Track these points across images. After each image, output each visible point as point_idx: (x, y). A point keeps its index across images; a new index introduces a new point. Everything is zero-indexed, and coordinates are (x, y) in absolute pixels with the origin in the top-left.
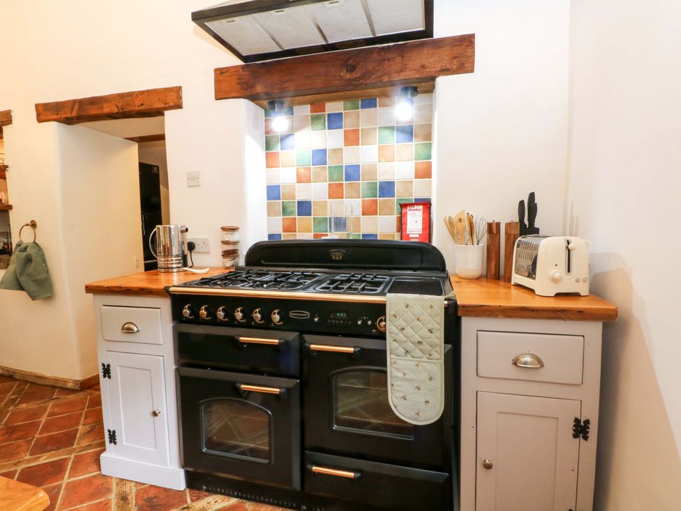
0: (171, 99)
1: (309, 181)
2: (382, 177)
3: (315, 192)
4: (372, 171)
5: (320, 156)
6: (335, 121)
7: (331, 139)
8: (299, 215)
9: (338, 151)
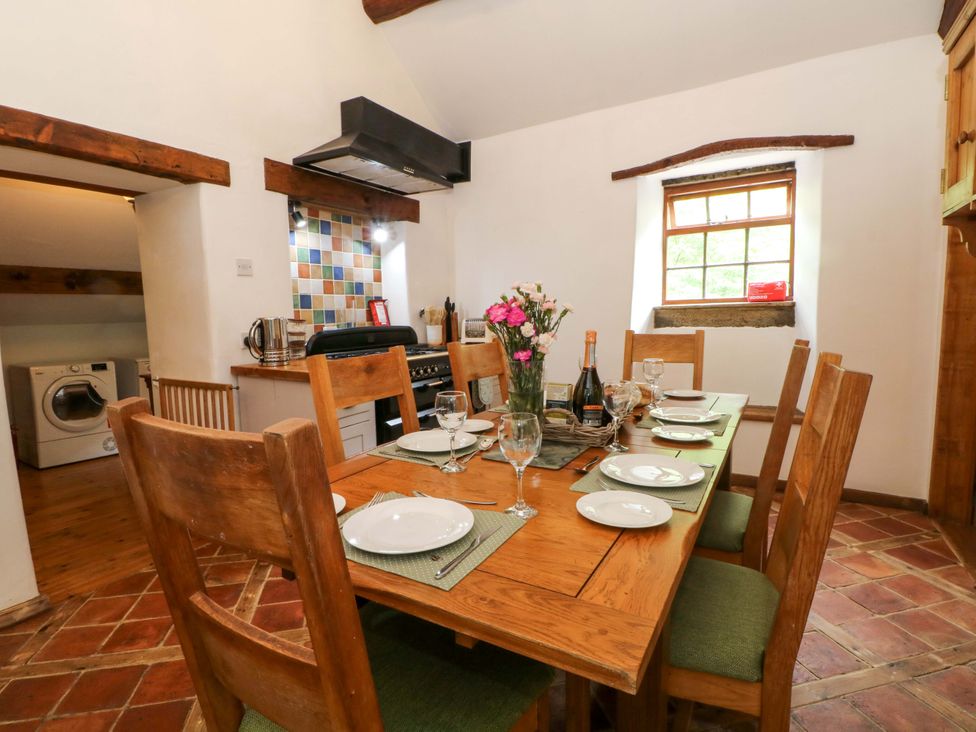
0: (218, 173)
1: (308, 277)
2: (356, 280)
3: (313, 286)
4: (351, 275)
5: (315, 255)
6: (325, 228)
7: (322, 242)
8: (302, 307)
9: (327, 253)
